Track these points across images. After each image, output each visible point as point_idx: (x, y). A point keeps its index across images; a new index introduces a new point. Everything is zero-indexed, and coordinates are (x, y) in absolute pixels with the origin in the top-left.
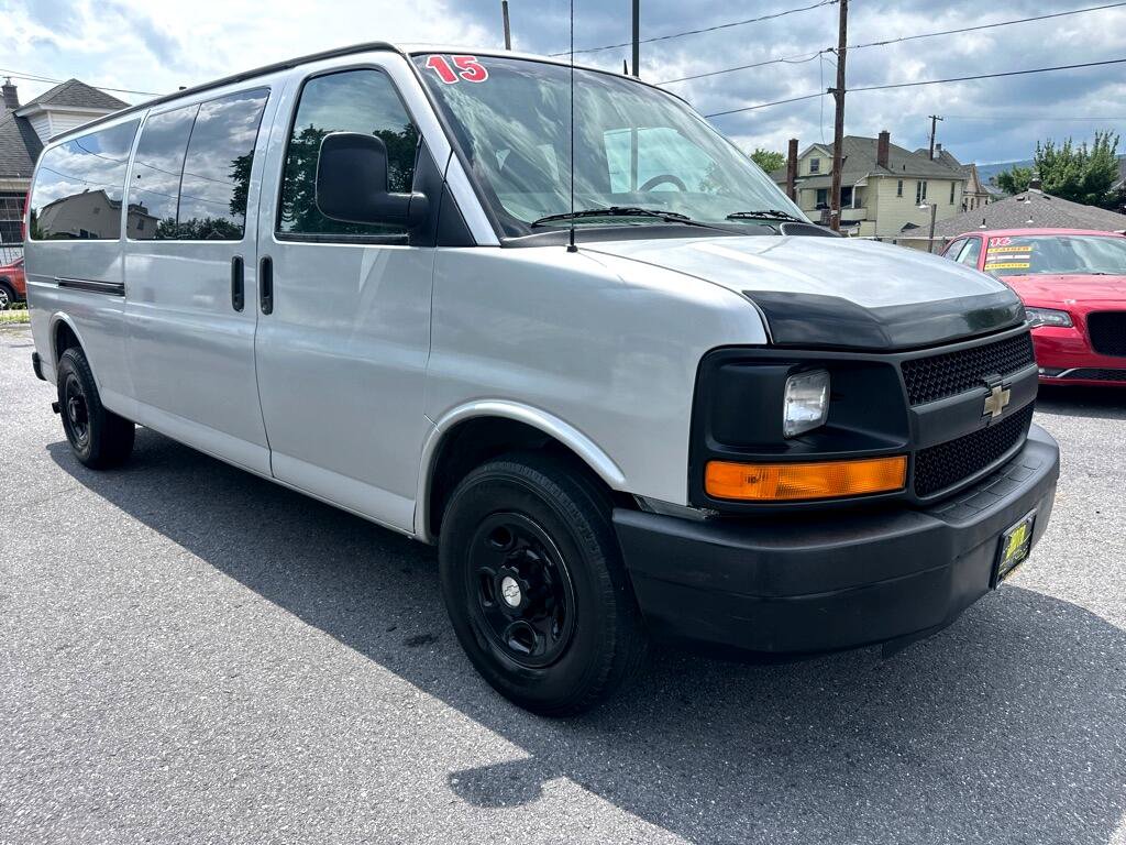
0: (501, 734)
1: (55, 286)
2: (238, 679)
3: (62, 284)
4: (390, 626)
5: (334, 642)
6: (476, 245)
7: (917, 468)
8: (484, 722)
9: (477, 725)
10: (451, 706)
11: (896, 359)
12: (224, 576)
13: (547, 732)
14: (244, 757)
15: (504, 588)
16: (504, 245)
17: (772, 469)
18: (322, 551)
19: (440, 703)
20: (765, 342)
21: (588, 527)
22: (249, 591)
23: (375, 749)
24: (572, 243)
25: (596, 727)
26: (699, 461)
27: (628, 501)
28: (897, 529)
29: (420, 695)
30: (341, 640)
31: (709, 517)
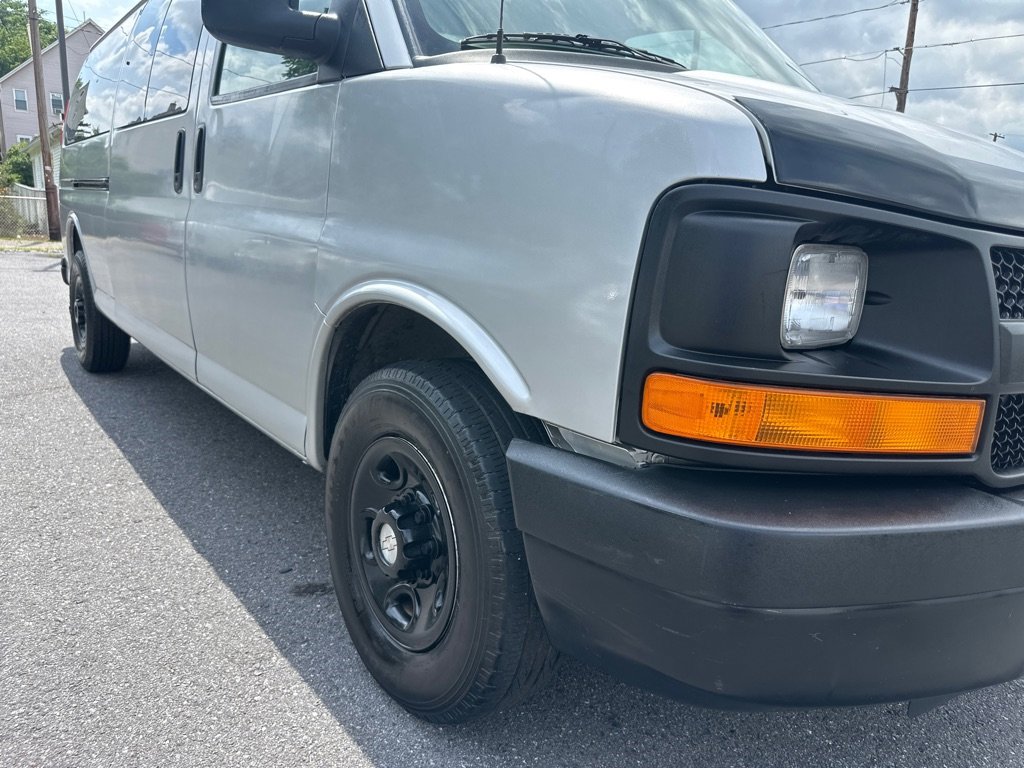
0: (351, 732)
1: (71, 189)
2: (81, 607)
3: (76, 185)
4: (286, 567)
5: (213, 577)
6: (385, 69)
7: (999, 426)
8: (337, 712)
9: (327, 715)
10: (306, 681)
11: (984, 241)
12: (144, 487)
13: (414, 738)
14: (21, 710)
15: (383, 538)
16: (417, 64)
17: (754, 394)
18: (259, 474)
19: (295, 674)
20: (763, 177)
21: (481, 464)
22: (159, 506)
23: (184, 726)
24: (499, 51)
25: (480, 742)
26: (636, 371)
27: (535, 431)
28: (961, 518)
29: (278, 660)
30: (222, 577)
31: (648, 465)
